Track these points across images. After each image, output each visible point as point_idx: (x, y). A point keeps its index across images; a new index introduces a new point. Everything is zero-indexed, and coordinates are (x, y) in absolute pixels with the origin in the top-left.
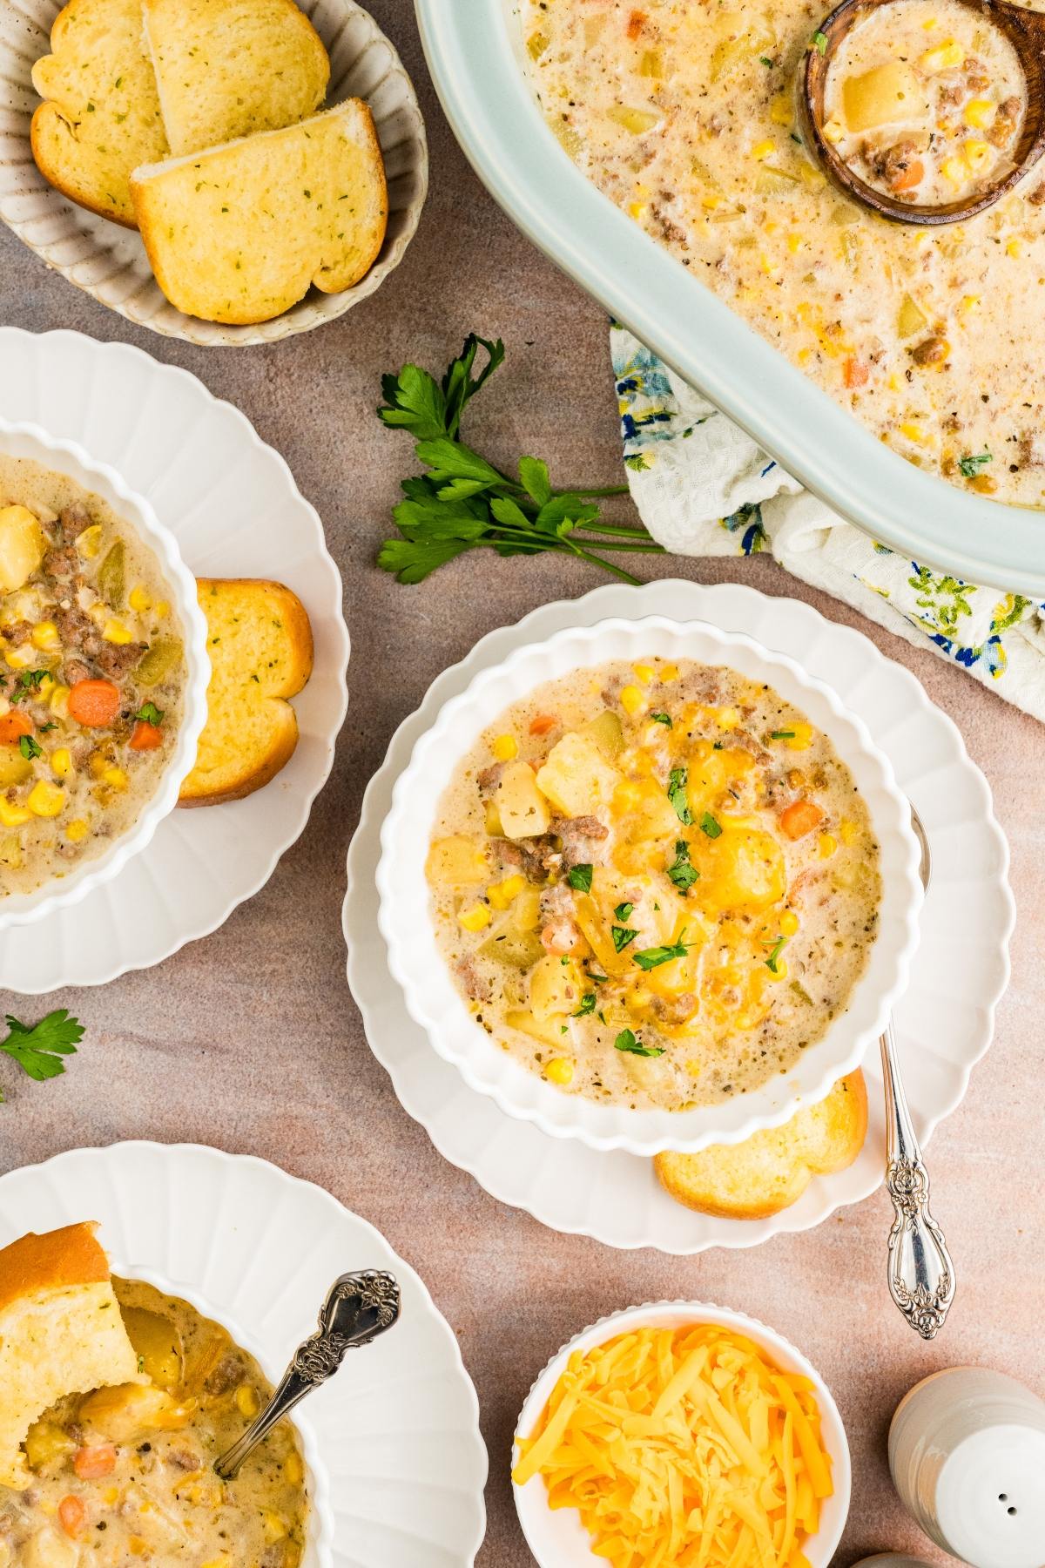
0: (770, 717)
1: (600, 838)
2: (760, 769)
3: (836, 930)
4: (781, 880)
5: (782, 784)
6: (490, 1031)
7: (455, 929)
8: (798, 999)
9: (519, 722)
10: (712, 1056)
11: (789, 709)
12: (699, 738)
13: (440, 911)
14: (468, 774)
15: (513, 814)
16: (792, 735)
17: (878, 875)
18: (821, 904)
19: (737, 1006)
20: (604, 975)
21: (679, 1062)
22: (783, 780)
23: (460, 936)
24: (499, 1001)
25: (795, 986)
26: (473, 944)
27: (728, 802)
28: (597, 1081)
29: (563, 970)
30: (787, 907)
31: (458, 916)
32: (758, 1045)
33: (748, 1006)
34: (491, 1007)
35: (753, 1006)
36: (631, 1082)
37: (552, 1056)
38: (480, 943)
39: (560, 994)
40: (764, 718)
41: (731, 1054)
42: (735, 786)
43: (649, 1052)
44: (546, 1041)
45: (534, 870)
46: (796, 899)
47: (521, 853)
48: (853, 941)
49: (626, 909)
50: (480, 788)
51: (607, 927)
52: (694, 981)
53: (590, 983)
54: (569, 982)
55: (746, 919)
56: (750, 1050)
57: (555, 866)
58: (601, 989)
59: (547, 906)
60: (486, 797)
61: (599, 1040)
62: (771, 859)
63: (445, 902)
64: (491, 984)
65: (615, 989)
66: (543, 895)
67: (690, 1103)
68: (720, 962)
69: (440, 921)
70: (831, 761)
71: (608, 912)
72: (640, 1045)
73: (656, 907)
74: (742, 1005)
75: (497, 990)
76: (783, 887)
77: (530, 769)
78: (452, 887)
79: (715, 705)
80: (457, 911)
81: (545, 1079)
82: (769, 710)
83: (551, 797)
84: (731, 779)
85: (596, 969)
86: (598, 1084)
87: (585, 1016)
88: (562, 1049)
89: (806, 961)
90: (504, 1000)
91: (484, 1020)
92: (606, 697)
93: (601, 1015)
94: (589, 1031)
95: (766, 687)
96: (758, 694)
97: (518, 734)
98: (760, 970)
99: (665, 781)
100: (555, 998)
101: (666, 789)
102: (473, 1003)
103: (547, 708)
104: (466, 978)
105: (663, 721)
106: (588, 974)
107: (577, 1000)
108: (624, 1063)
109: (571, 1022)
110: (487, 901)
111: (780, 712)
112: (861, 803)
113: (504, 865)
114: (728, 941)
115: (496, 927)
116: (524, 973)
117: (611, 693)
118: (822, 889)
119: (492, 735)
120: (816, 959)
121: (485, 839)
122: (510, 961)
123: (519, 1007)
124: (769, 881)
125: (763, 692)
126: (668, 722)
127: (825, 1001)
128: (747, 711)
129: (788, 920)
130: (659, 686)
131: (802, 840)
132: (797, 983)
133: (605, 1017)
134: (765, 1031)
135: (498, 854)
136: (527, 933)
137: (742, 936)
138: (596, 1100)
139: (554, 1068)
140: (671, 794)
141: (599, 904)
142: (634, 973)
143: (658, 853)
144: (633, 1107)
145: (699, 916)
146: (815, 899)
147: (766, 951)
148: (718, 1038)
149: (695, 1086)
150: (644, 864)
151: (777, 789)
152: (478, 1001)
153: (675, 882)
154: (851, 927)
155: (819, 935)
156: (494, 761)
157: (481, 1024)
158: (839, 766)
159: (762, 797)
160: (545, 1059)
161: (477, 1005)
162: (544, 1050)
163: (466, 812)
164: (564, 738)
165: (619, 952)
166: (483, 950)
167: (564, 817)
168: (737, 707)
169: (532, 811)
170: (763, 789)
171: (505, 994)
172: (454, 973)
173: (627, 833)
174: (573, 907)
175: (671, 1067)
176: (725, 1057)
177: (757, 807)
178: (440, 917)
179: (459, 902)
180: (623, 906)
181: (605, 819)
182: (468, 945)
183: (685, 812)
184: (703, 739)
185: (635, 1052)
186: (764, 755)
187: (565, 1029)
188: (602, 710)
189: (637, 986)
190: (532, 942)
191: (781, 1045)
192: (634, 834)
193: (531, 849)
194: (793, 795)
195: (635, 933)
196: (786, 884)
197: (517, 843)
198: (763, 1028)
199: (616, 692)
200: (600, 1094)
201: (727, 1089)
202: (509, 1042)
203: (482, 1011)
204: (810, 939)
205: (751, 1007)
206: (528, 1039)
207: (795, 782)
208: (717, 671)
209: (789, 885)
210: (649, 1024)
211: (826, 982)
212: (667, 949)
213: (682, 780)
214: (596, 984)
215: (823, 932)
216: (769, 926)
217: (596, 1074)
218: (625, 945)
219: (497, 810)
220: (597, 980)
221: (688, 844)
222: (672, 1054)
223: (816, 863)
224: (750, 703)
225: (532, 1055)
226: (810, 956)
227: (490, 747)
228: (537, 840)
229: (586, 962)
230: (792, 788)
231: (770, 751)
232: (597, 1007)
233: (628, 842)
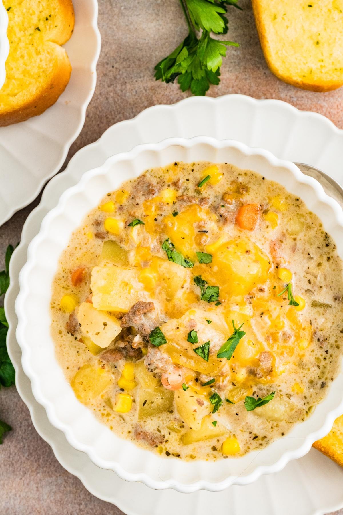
0: (190, 177)
1: (151, 309)
2: (205, 207)
3: (312, 258)
4: (262, 256)
5: (223, 206)
6: (178, 456)
7: (118, 418)
8: (321, 310)
9: (65, 284)
10: (301, 375)
11: (196, 165)
12: (162, 218)
13: (103, 415)
14: (60, 333)
15: (97, 334)
16: (208, 177)
17: (310, 213)
18: (294, 251)
19: (293, 339)
20: (212, 378)
21: (287, 392)
22: (222, 204)
23: (124, 420)
24: (171, 436)
25: (315, 304)
26: (134, 419)
27: (204, 238)
28: (254, 436)
29: (188, 393)
30: (277, 267)
31: (115, 409)
32: (321, 350)
33: (299, 335)
34: (169, 443)
35: (302, 333)
36: (272, 423)
37: (221, 442)
38: (137, 414)
39: (196, 407)
40: (188, 180)
41: (310, 366)
42: (199, 227)
43: (267, 399)
44: (211, 437)
45: (132, 354)
46: (278, 260)
47: (119, 351)
48: (325, 257)
49: (193, 335)
50: (72, 335)
51: (191, 353)
52: (261, 344)
53: (208, 389)
54: (196, 397)
55: (261, 290)
56: (319, 355)
57: (140, 343)
58: (216, 387)
59: (153, 367)
60: (79, 337)
61: (237, 415)
62: (248, 249)
63: (102, 409)
64: (159, 431)
65: (223, 381)
66: (146, 363)
67: (310, 408)
68: (266, 324)
69: (108, 420)
70: (239, 175)
71: (186, 344)
72: (259, 399)
73: (208, 322)
74: (295, 336)
75: (165, 432)
76: (266, 259)
77: (88, 304)
78: (99, 397)
79: (156, 194)
80: (112, 408)
81: (227, 457)
82: (186, 174)
83: (110, 310)
84: (195, 225)
85: (205, 379)
86: (256, 437)
87: (220, 408)
88: (223, 434)
89: (309, 287)
90: (173, 434)
91: (171, 452)
92: (98, 235)
93: (228, 401)
94: (228, 413)
95: (176, 164)
96: (174, 170)
97: (69, 291)
98: (290, 310)
99: (162, 254)
100: (195, 411)
101: (166, 257)
102: (158, 449)
103: (73, 265)
104: (144, 438)
105: (137, 224)
106: (203, 385)
107: (207, 403)
108: (259, 416)
109: (215, 417)
110: (122, 390)
111: (193, 171)
112: (272, 184)
113: (116, 364)
114: (261, 310)
115: (138, 400)
116: (172, 412)
117: (100, 232)
118: (288, 242)
119: (57, 303)
120: (315, 282)
121: (96, 359)
122: (159, 411)
123: (183, 431)
124: (256, 261)
125: (176, 167)
126: (139, 222)
127: (336, 299)
128: (175, 184)
129: (283, 274)
130: (121, 208)
131: (257, 226)
132: (314, 301)
133: (231, 400)
134: (318, 340)
135: (108, 361)
136: (156, 390)
137: (266, 301)
138: (261, 447)
139: (226, 448)
140: (170, 258)
141: (177, 344)
142: (225, 365)
143: (189, 293)
144: (283, 434)
145: (235, 308)
146: (288, 251)
147: (285, 299)
148: (297, 363)
149: (305, 397)
150: (186, 305)
151: (222, 211)
152: (160, 446)
153: (209, 301)
154: (318, 250)
155: (305, 268)
156: (68, 315)
157: (171, 456)
158: (246, 174)
159: (218, 221)
160: (218, 448)
161: (161, 448)
162: (214, 443)
163: (75, 353)
164: (92, 273)
165: (207, 361)
166: (141, 417)
167: (124, 314)
168: (169, 186)
169: (105, 325)
170: (215, 217)
171: (171, 430)
172: (136, 441)
173: (164, 296)
174: (166, 356)
175: (285, 398)
176: (309, 370)
177: (220, 229)
178: (105, 418)
179: (109, 403)
180: (190, 335)
181: (146, 297)
182: (132, 420)
183: (185, 261)
184: (165, 216)
185: (260, 405)
186: (203, 199)
187: (215, 423)
188: (103, 244)
189: (233, 370)
190: (162, 392)
191: (332, 340)
192: (168, 294)
193: (122, 345)
194: (232, 206)
195: (208, 344)
196: (267, 256)
197: (113, 347)
198: (315, 339)
199: (102, 229)
200: (260, 442)
201: (323, 386)
202: (193, 453)
203: (166, 449)
204: (302, 274)
205: (301, 334)
206: (201, 443)
207: (229, 200)
208: (144, 175)
209: (269, 256)
210: (256, 385)
211: (329, 289)
212: (231, 338)
213: (171, 246)
214: (212, 387)
215: (307, 265)
216: (276, 284)
217: (251, 433)
218: (208, 354)
219: (89, 339)
220: (210, 384)
221: (200, 276)
222: (280, 391)
223: (273, 234)
224: (174, 179)
225: (209, 450)
226: (310, 283)
227: (60, 309)
228: (121, 337)
229: (197, 380)
230: (230, 204)
231: (204, 194)
232: (223, 398)
233: (168, 300)
